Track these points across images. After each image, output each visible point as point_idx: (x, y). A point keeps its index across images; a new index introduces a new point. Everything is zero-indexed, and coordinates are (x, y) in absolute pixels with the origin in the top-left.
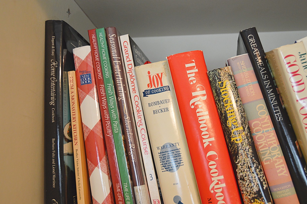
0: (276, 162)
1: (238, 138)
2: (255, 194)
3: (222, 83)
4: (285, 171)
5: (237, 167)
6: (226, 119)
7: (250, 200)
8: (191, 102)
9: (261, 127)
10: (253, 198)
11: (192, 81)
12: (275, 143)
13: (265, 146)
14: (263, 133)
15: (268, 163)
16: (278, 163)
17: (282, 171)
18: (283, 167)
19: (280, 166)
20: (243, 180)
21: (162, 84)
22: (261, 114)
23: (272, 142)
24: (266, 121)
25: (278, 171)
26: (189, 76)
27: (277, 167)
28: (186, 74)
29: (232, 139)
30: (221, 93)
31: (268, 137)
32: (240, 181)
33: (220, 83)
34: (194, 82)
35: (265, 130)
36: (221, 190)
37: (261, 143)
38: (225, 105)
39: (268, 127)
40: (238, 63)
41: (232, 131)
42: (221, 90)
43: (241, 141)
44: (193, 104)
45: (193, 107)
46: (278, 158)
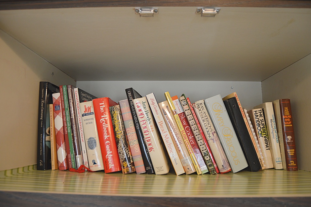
0: (135, 146)
1: (119, 136)
2: (124, 159)
3: (114, 112)
4: (139, 150)
5: (118, 148)
6: (115, 127)
7: (122, 162)
8: (101, 120)
9: (130, 131)
10: (124, 161)
11: (102, 111)
12: (135, 138)
13: (131, 140)
14: (131, 134)
15: (132, 147)
16: (136, 147)
17: (137, 150)
18: (138, 149)
19: (136, 148)
20: (120, 153)
21: (90, 112)
22: (131, 126)
23: (134, 138)
24: (132, 129)
25: (136, 150)
26: (101, 108)
27: (135, 149)
28: (100, 108)
29: (117, 136)
30: (113, 117)
31: (133, 136)
32: (119, 154)
33: (113, 112)
34: (103, 111)
35: (132, 133)
36: (110, 157)
37: (130, 138)
38: (115, 122)
39: (133, 131)
40: (123, 104)
41: (117, 133)
42: (114, 115)
43: (120, 137)
44: (102, 121)
45: (101, 122)
46: (136, 145)
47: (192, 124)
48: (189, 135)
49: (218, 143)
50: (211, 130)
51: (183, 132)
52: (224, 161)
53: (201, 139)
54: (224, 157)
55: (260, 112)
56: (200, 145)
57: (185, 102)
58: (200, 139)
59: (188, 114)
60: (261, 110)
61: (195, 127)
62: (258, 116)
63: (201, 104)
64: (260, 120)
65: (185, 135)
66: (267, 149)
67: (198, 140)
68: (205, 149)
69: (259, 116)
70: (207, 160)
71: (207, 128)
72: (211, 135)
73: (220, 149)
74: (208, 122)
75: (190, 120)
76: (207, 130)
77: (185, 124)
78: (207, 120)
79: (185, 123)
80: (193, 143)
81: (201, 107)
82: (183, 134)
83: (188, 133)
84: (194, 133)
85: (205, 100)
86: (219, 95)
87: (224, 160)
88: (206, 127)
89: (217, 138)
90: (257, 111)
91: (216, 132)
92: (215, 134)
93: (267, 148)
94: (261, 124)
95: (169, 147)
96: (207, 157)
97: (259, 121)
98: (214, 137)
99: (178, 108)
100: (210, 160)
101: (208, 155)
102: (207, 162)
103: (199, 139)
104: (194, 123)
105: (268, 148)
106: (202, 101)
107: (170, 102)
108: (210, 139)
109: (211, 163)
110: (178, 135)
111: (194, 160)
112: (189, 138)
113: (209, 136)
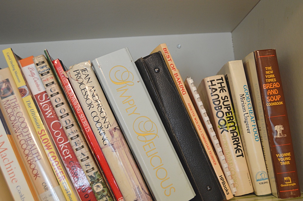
47: (61, 115)
48: (60, 140)
49: (123, 151)
50: (106, 124)
51: (43, 133)
52: (139, 191)
53: (83, 147)
55: (221, 81)
56: (82, 160)
57: (45, 68)
58: (81, 146)
59: (52, 93)
60: (222, 79)
61: (68, 122)
62: (216, 90)
63: (85, 70)
64: (220, 99)
65: (46, 140)
66: (237, 156)
67: (77, 150)
68: (91, 167)
69: (219, 90)
70: (97, 191)
71: (98, 122)
72: (107, 136)
73: (129, 164)
74: (100, 108)
75: (57, 106)
76: (99, 125)
77: (51, 116)
78: (97, 103)
79: (49, 113)
80: (70, 155)
81: (83, 77)
82: (43, 138)
83: (58, 134)
84: (67, 135)
85: (93, 62)
86: (124, 49)
88: (96, 119)
90: (214, 80)
91: (119, 128)
92: (117, 134)
93: (238, 154)
94: (223, 106)
96: (98, 184)
97: (219, 101)
98: (115, 140)
99: (35, 81)
100: (103, 191)
101: (98, 180)
102: (99, 197)
103: (77, 147)
104: (66, 112)
105: (240, 154)
106: (87, 64)
107: (14, 70)
108: (105, 145)
109: (107, 198)
110: (31, 142)
111: (68, 195)
112: (60, 146)
113: (103, 139)
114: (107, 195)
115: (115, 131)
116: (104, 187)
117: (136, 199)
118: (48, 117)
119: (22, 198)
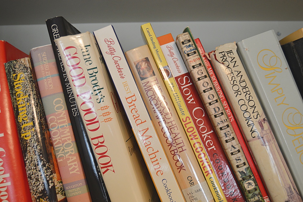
0: (69, 159)
1: (27, 134)
2: (40, 193)
3: (17, 76)
4: (78, 169)
5: (25, 164)
6: (18, 114)
7: (36, 199)
9: (57, 122)
10: (39, 197)
12: (69, 139)
13: (59, 143)
14: (58, 128)
15: (61, 160)
16: (70, 161)
17: (74, 169)
18: (75, 165)
19: (72, 164)
20: (31, 178)
22: (58, 108)
23: (66, 138)
24: (62, 116)
25: (70, 169)
27: (69, 165)
29: (22, 135)
30: (14, 86)
31: (62, 133)
32: (29, 179)
33: (14, 75)
35: (60, 126)
36: (5, 189)
37: (56, 139)
38: (18, 99)
39: (64, 122)
40: (39, 55)
41: (23, 127)
42: (15, 83)
43: (30, 137)
46: (70, 155)
47: (210, 101)
48: (203, 129)
49: (273, 145)
50: (255, 114)
51: (188, 121)
52: (291, 192)
53: (233, 138)
54: (289, 181)
56: (232, 154)
57: (191, 48)
58: (231, 137)
59: (199, 76)
61: (217, 110)
63: (230, 52)
65: (192, 129)
67: (227, 141)
68: (242, 162)
70: (248, 189)
71: (246, 111)
72: (256, 128)
73: (280, 160)
74: (248, 96)
75: (204, 91)
76: (247, 115)
77: (193, 101)
78: (244, 90)
79: (191, 98)
80: (214, 147)
81: (229, 59)
82: (188, 126)
83: (200, 122)
84: (216, 124)
85: (239, 43)
86: (271, 31)
87: (290, 188)
88: (244, 108)
89: (270, 136)
91: (268, 119)
92: (266, 125)
95: (153, 160)
96: (250, 181)
98: (264, 132)
99: (175, 62)
100: (256, 189)
101: (250, 177)
102: (250, 195)
103: (227, 139)
104: (215, 99)
106: (232, 46)
107: (155, 47)
108: (253, 137)
109: (259, 197)
110: (174, 130)
111: (215, 192)
112: (203, 135)
113: (251, 131)
114: (259, 194)
115: (264, 123)
116: (256, 185)
117: (287, 200)
118: (189, 102)
119: (168, 192)
